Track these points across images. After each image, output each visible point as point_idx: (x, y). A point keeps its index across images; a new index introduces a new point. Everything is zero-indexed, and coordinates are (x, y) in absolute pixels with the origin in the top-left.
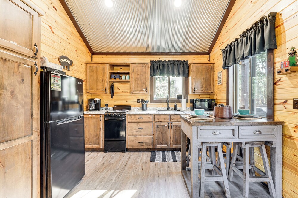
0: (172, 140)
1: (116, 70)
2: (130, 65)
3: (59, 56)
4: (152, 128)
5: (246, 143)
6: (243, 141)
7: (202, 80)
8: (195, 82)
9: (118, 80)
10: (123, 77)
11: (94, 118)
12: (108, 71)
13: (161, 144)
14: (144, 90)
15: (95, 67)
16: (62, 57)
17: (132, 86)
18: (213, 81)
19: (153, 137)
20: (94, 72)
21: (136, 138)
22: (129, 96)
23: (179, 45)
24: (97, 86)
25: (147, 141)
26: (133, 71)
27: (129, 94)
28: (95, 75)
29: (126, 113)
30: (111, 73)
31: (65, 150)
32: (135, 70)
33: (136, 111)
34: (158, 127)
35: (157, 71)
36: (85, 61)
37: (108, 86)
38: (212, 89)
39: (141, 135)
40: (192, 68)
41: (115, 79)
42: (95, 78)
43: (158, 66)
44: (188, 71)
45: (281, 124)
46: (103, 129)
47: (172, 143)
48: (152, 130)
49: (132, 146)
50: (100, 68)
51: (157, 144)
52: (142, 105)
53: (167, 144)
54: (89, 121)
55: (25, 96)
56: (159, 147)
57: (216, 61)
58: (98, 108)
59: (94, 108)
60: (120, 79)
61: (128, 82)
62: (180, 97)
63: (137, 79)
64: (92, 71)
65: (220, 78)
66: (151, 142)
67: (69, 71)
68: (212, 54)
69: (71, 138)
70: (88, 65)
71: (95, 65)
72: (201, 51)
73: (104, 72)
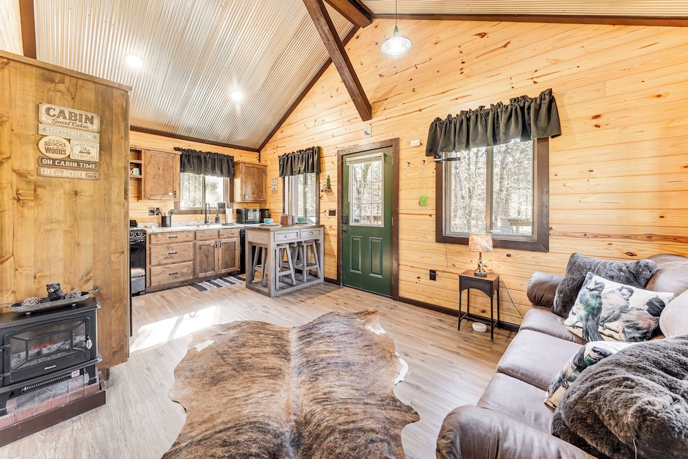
0: (220, 263)
2: (143, 151)
4: (192, 251)
5: (305, 242)
6: (303, 240)
7: (254, 186)
8: (246, 187)
13: (206, 271)
14: (171, 194)
17: (147, 187)
18: (266, 188)
19: (193, 263)
21: (166, 268)
23: (223, 133)
25: (185, 270)
26: (150, 162)
29: (146, 232)
32: (152, 161)
34: (200, 249)
38: (264, 197)
39: (173, 263)
40: (242, 168)
44: (234, 170)
45: (323, 226)
47: (220, 266)
48: (192, 254)
49: (159, 282)
51: (200, 271)
53: (214, 270)
56: (202, 275)
57: (268, 163)
62: (222, 206)
63: (157, 176)
65: (275, 185)
66: (191, 270)
68: (263, 152)
72: (250, 146)
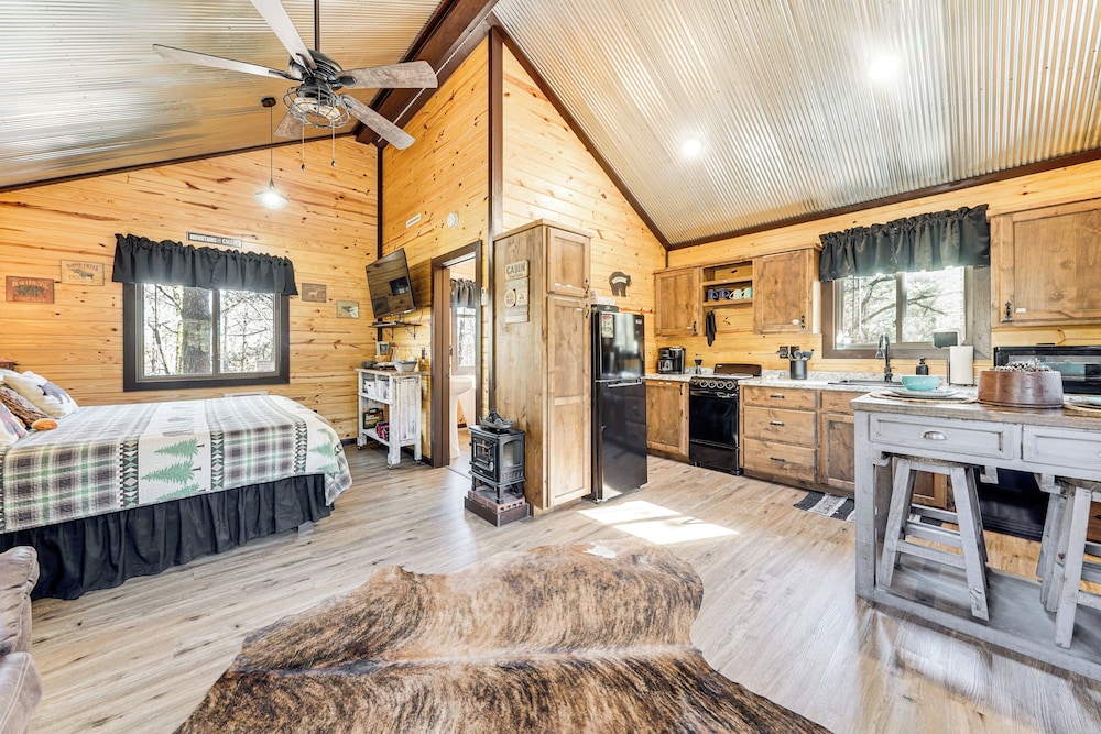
1: (722, 278)
2: (754, 260)
3: (610, 274)
4: (813, 428)
7: (1060, 271)
9: (723, 301)
10: (737, 294)
11: (669, 387)
12: (699, 284)
13: (844, 478)
14: (796, 322)
15: (671, 279)
16: (616, 275)
17: (758, 314)
19: (816, 452)
20: (671, 291)
21: (766, 445)
22: (757, 340)
24: (676, 320)
25: (798, 460)
26: (763, 275)
27: (751, 335)
28: (672, 296)
29: (739, 383)
30: (707, 288)
31: (619, 445)
32: (767, 273)
33: (773, 378)
34: (832, 427)
35: (846, 263)
36: (652, 270)
37: (699, 319)
39: (780, 442)
41: (717, 299)
42: (672, 303)
43: (849, 247)
44: (988, 243)
46: (686, 413)
48: (812, 433)
49: (755, 465)
50: (683, 280)
51: (829, 473)
52: (793, 364)
54: (659, 393)
55: (578, 346)
56: (834, 482)
58: (678, 367)
59: (670, 368)
60: (728, 298)
61: (748, 304)
62: (946, 340)
63: (773, 295)
64: (666, 288)
66: (810, 462)
67: (625, 296)
69: (628, 423)
70: (658, 276)
71: (673, 274)
73: (690, 287)
